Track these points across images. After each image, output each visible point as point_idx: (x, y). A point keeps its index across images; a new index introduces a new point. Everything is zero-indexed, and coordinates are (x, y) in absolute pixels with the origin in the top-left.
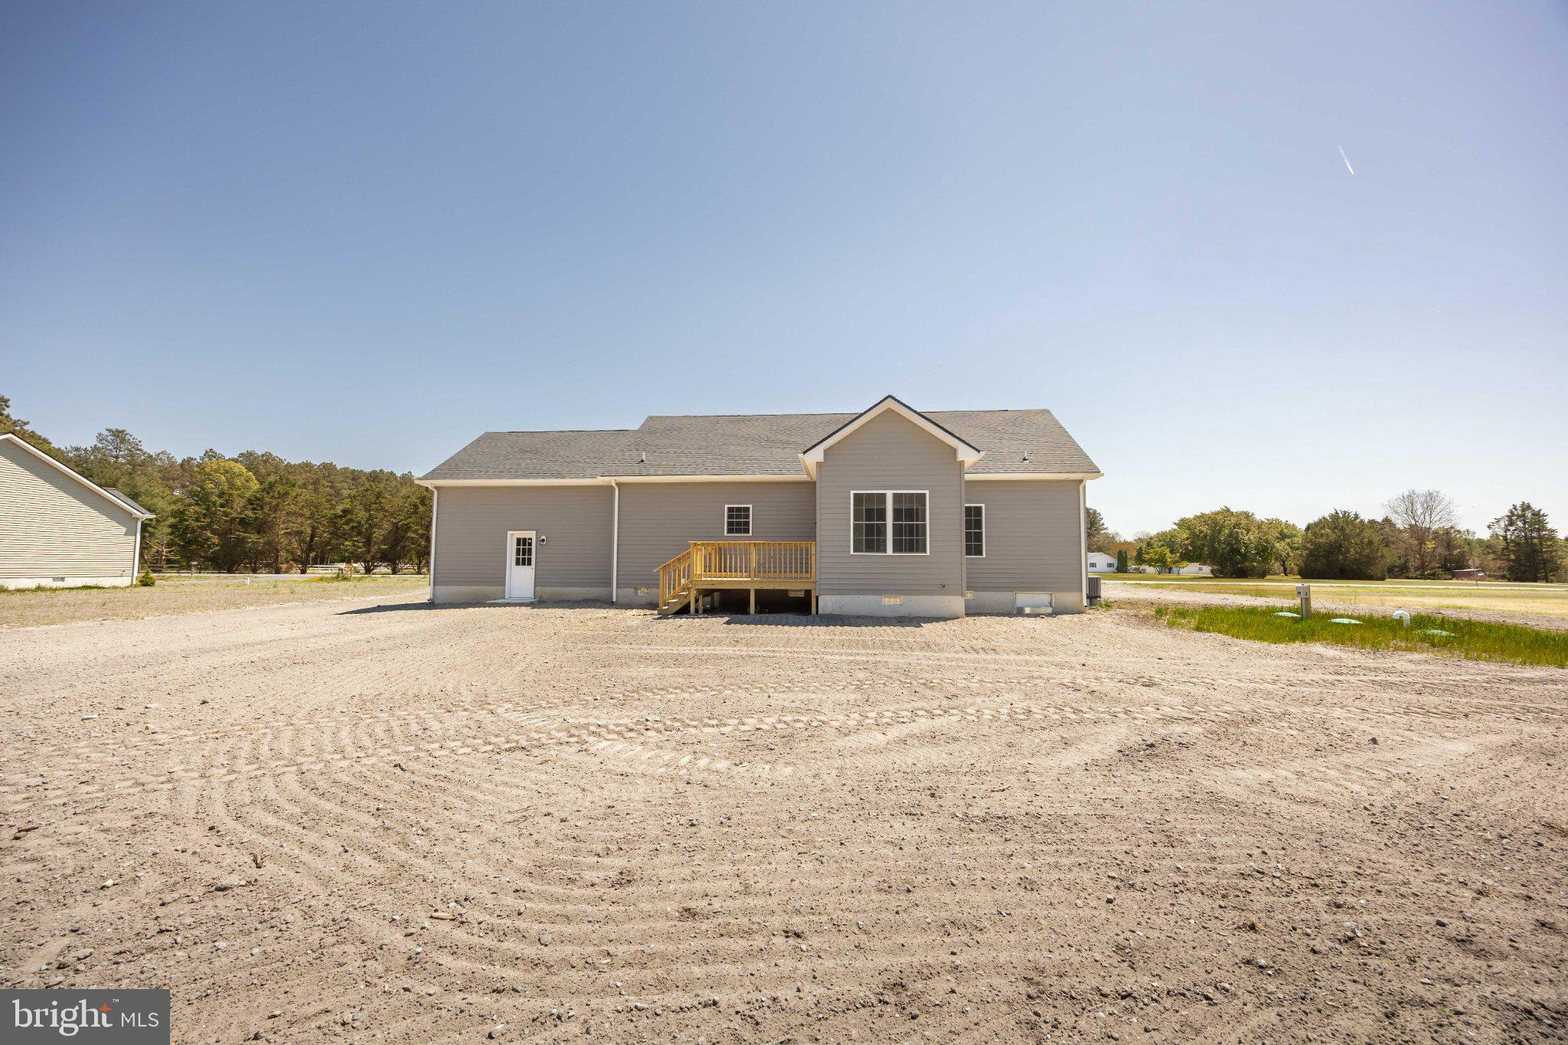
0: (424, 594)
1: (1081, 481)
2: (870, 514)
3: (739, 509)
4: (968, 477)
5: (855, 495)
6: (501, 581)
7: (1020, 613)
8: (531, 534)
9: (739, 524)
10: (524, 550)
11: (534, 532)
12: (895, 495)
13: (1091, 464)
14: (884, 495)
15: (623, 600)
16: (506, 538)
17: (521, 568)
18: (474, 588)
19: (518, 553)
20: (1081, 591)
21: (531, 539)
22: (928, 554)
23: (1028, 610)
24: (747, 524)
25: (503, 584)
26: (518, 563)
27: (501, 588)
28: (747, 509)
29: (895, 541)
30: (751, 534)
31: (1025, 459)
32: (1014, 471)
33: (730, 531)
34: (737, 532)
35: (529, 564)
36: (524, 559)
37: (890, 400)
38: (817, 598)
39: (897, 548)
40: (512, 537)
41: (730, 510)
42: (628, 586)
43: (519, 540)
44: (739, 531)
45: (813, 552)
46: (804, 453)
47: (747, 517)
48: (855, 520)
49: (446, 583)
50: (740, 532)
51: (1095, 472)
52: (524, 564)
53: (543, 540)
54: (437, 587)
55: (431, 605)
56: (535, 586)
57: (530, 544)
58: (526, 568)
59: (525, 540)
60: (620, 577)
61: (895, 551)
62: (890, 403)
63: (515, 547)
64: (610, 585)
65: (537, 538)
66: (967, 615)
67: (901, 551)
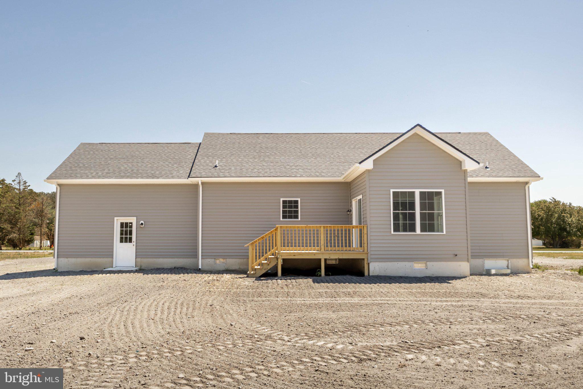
0: (51, 264)
1: (527, 183)
2: (404, 206)
3: (290, 202)
4: (470, 179)
5: (394, 192)
6: (111, 255)
7: (488, 273)
8: (133, 220)
9: (290, 212)
10: (126, 231)
11: (135, 218)
12: (421, 193)
13: (532, 171)
14: (414, 192)
15: (206, 268)
16: (114, 222)
17: (124, 244)
18: (88, 260)
19: (122, 234)
20: (528, 257)
21: (131, 223)
22: (445, 233)
23: (493, 272)
24: (297, 212)
25: (112, 256)
26: (121, 241)
27: (110, 259)
28: (296, 202)
29: (422, 224)
30: (299, 219)
31: (486, 168)
32: (482, 176)
33: (284, 217)
34: (289, 218)
35: (130, 241)
36: (126, 238)
37: (418, 127)
38: (369, 264)
39: (423, 229)
40: (118, 221)
41: (284, 202)
42: (210, 257)
43: (122, 224)
44: (290, 217)
45: (365, 232)
46: (360, 163)
47: (297, 207)
48: (394, 210)
49: (67, 256)
50: (292, 218)
51: (537, 177)
52: (126, 242)
53: (142, 224)
54: (60, 259)
55: (54, 272)
56: (136, 258)
57: (131, 227)
58: (128, 244)
59: (126, 224)
60: (204, 251)
61: (421, 231)
62: (418, 130)
63: (119, 229)
64: (196, 256)
65: (137, 222)
66: (471, 275)
67: (426, 231)
